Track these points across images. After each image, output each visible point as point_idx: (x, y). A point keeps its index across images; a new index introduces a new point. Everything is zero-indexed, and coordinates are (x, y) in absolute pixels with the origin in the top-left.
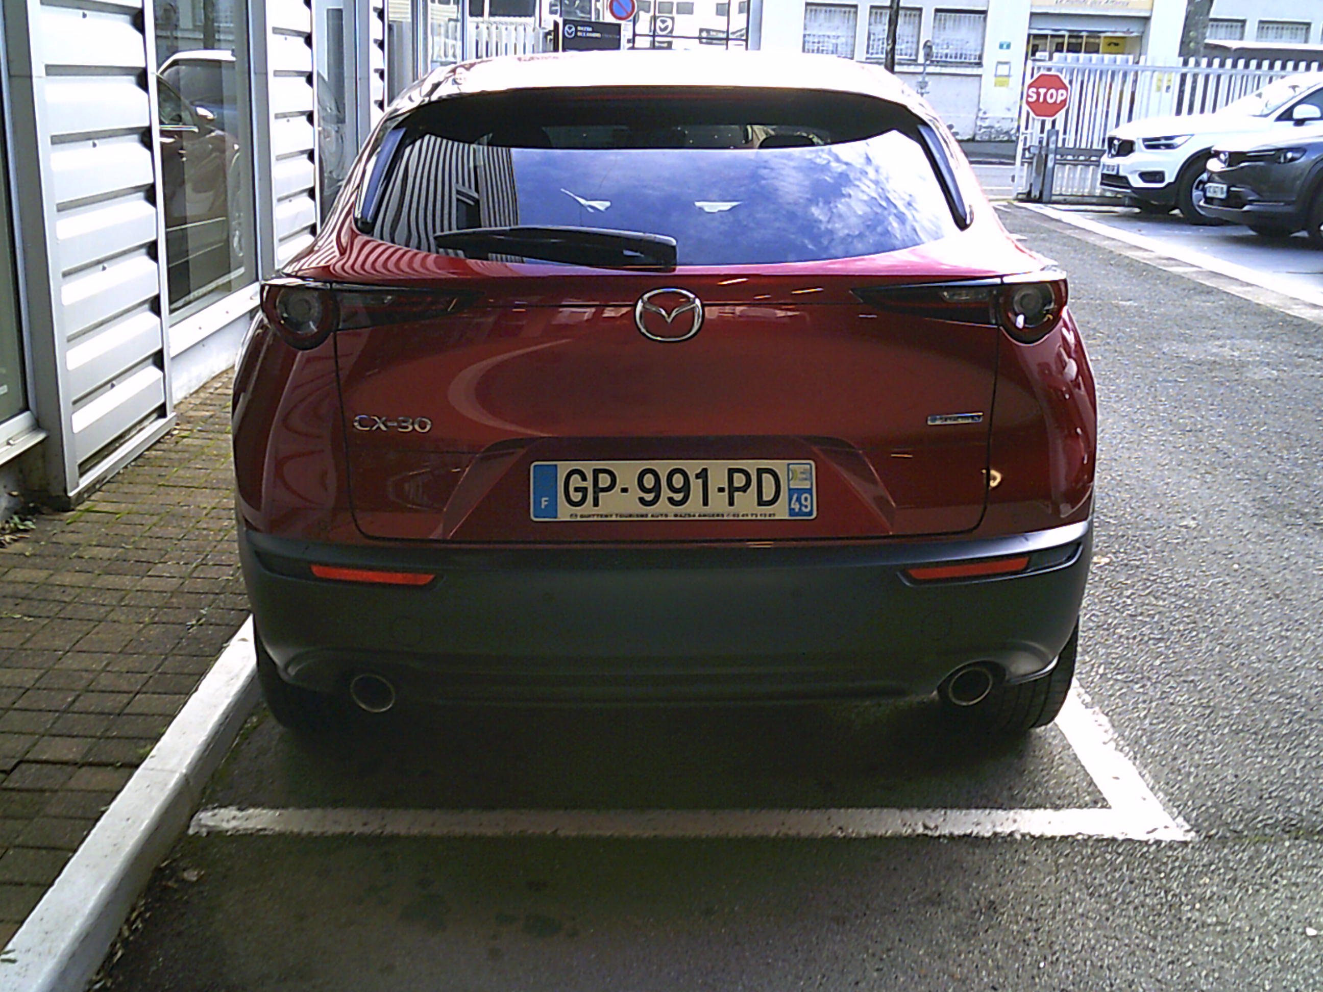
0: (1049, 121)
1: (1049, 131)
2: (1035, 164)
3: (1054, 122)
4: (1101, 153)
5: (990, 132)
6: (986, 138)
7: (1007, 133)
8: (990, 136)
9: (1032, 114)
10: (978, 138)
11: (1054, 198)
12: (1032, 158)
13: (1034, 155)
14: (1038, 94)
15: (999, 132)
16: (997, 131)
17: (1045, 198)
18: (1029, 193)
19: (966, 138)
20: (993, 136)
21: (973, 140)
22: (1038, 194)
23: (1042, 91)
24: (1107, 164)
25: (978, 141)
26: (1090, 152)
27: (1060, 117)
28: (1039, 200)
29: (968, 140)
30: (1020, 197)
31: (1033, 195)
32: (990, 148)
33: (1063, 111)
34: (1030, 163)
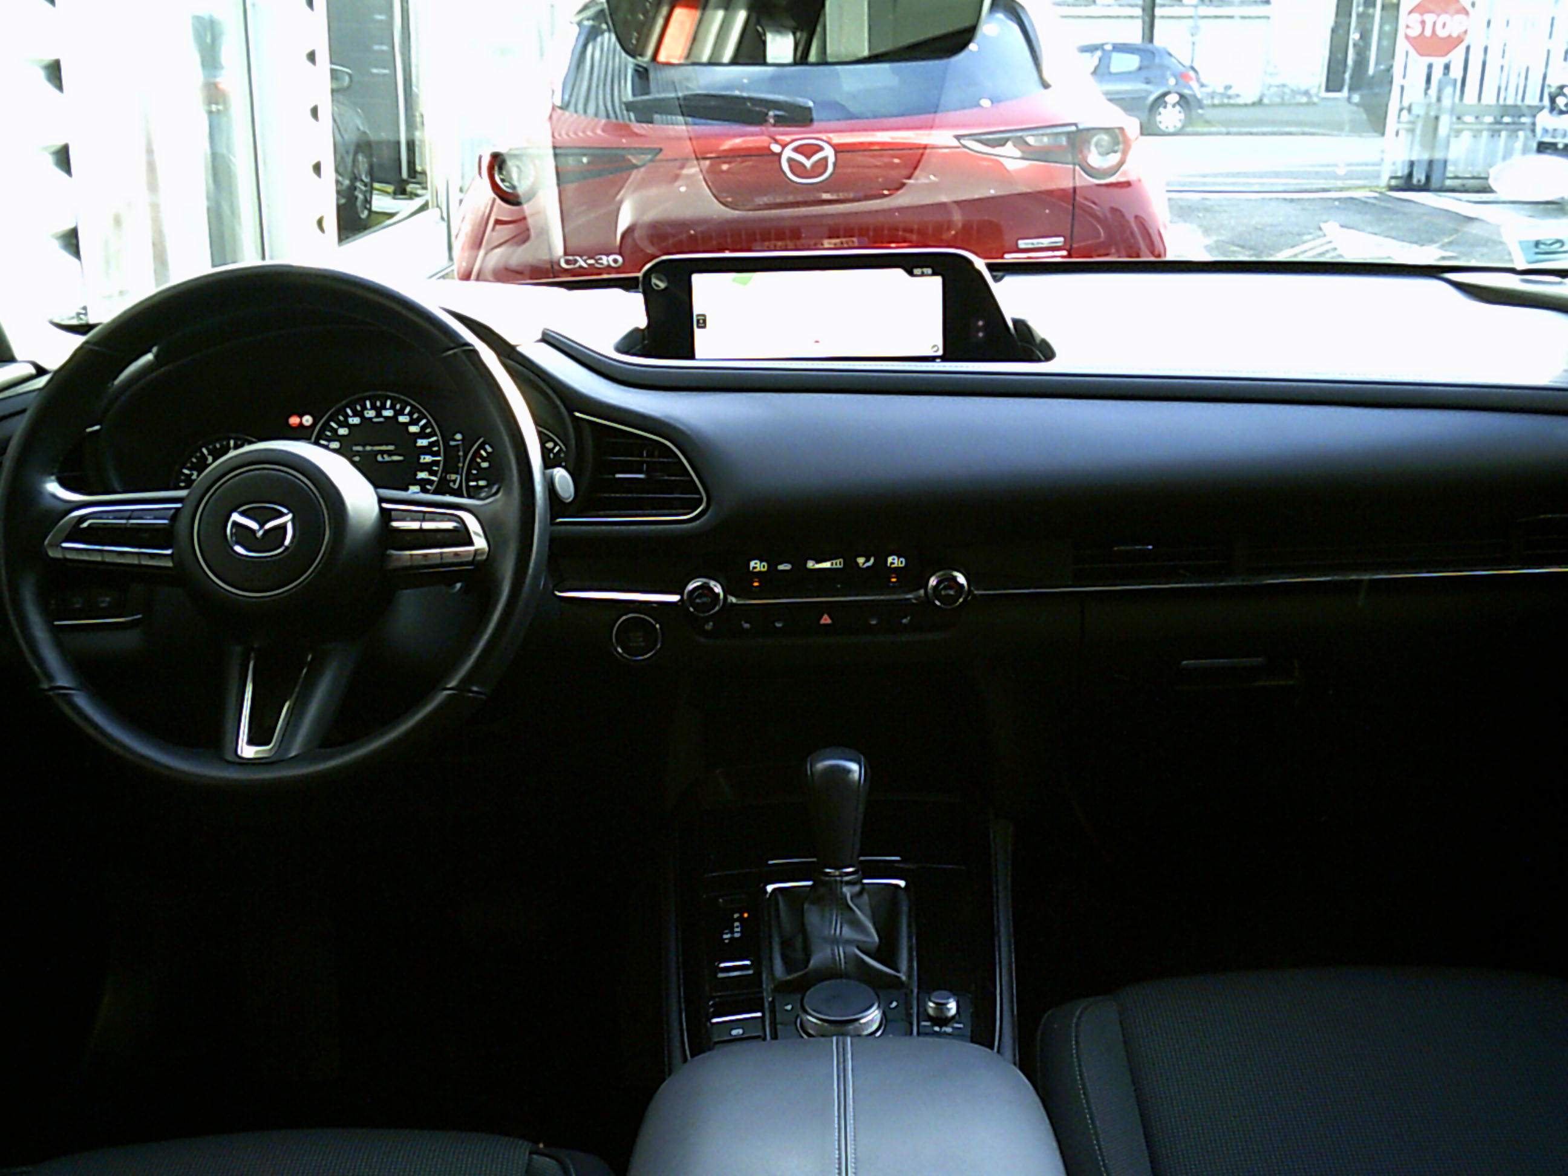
0: (1439, 63)
1: (1440, 82)
2: (1418, 132)
3: (1447, 67)
4: (1535, 111)
5: (1284, 93)
6: (1277, 100)
7: (1306, 93)
8: (1283, 99)
9: (1413, 53)
10: (1266, 101)
11: (1448, 183)
12: (1413, 123)
13: (1418, 116)
14: (1423, 23)
15: (1294, 93)
16: (1292, 91)
17: (1435, 183)
18: (1410, 175)
19: (1249, 101)
20: (1286, 97)
21: (1259, 103)
22: (1423, 179)
23: (1429, 18)
24: (1550, 128)
25: (1267, 105)
26: (1516, 111)
27: (1456, 57)
28: (1425, 188)
29: (1254, 104)
30: (1393, 182)
31: (1415, 181)
32: (1283, 114)
33: (1460, 50)
34: (1412, 131)
